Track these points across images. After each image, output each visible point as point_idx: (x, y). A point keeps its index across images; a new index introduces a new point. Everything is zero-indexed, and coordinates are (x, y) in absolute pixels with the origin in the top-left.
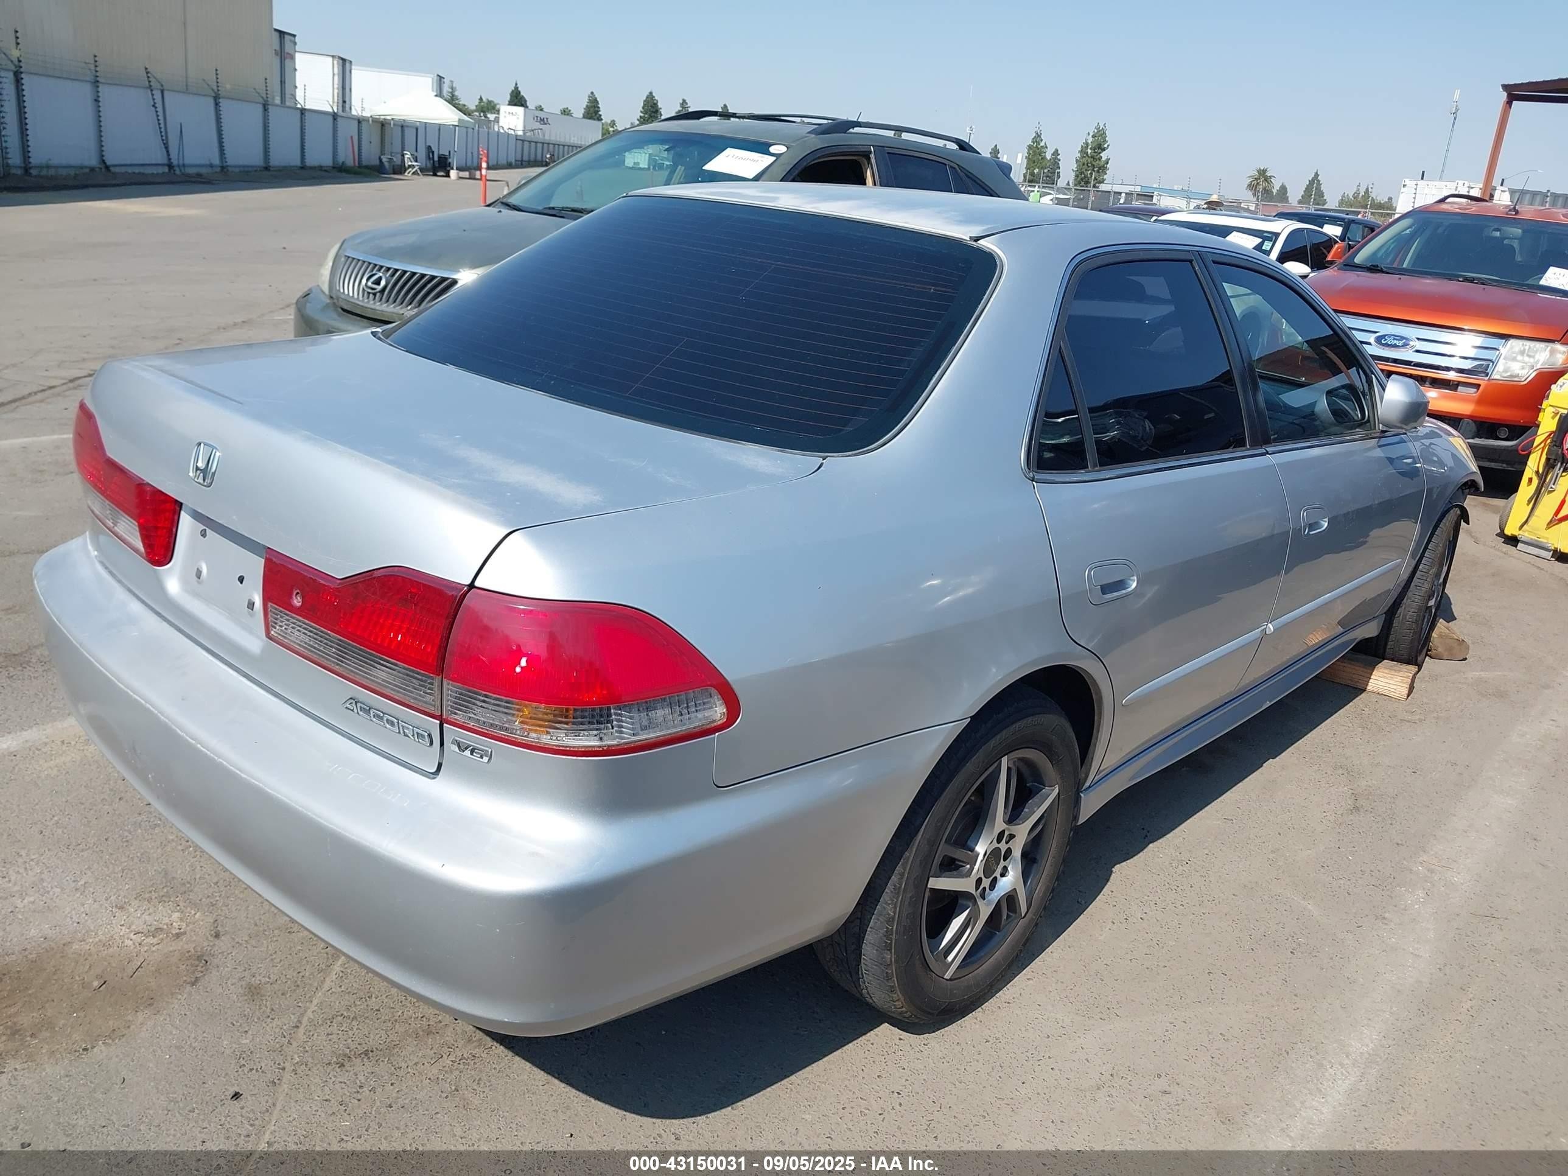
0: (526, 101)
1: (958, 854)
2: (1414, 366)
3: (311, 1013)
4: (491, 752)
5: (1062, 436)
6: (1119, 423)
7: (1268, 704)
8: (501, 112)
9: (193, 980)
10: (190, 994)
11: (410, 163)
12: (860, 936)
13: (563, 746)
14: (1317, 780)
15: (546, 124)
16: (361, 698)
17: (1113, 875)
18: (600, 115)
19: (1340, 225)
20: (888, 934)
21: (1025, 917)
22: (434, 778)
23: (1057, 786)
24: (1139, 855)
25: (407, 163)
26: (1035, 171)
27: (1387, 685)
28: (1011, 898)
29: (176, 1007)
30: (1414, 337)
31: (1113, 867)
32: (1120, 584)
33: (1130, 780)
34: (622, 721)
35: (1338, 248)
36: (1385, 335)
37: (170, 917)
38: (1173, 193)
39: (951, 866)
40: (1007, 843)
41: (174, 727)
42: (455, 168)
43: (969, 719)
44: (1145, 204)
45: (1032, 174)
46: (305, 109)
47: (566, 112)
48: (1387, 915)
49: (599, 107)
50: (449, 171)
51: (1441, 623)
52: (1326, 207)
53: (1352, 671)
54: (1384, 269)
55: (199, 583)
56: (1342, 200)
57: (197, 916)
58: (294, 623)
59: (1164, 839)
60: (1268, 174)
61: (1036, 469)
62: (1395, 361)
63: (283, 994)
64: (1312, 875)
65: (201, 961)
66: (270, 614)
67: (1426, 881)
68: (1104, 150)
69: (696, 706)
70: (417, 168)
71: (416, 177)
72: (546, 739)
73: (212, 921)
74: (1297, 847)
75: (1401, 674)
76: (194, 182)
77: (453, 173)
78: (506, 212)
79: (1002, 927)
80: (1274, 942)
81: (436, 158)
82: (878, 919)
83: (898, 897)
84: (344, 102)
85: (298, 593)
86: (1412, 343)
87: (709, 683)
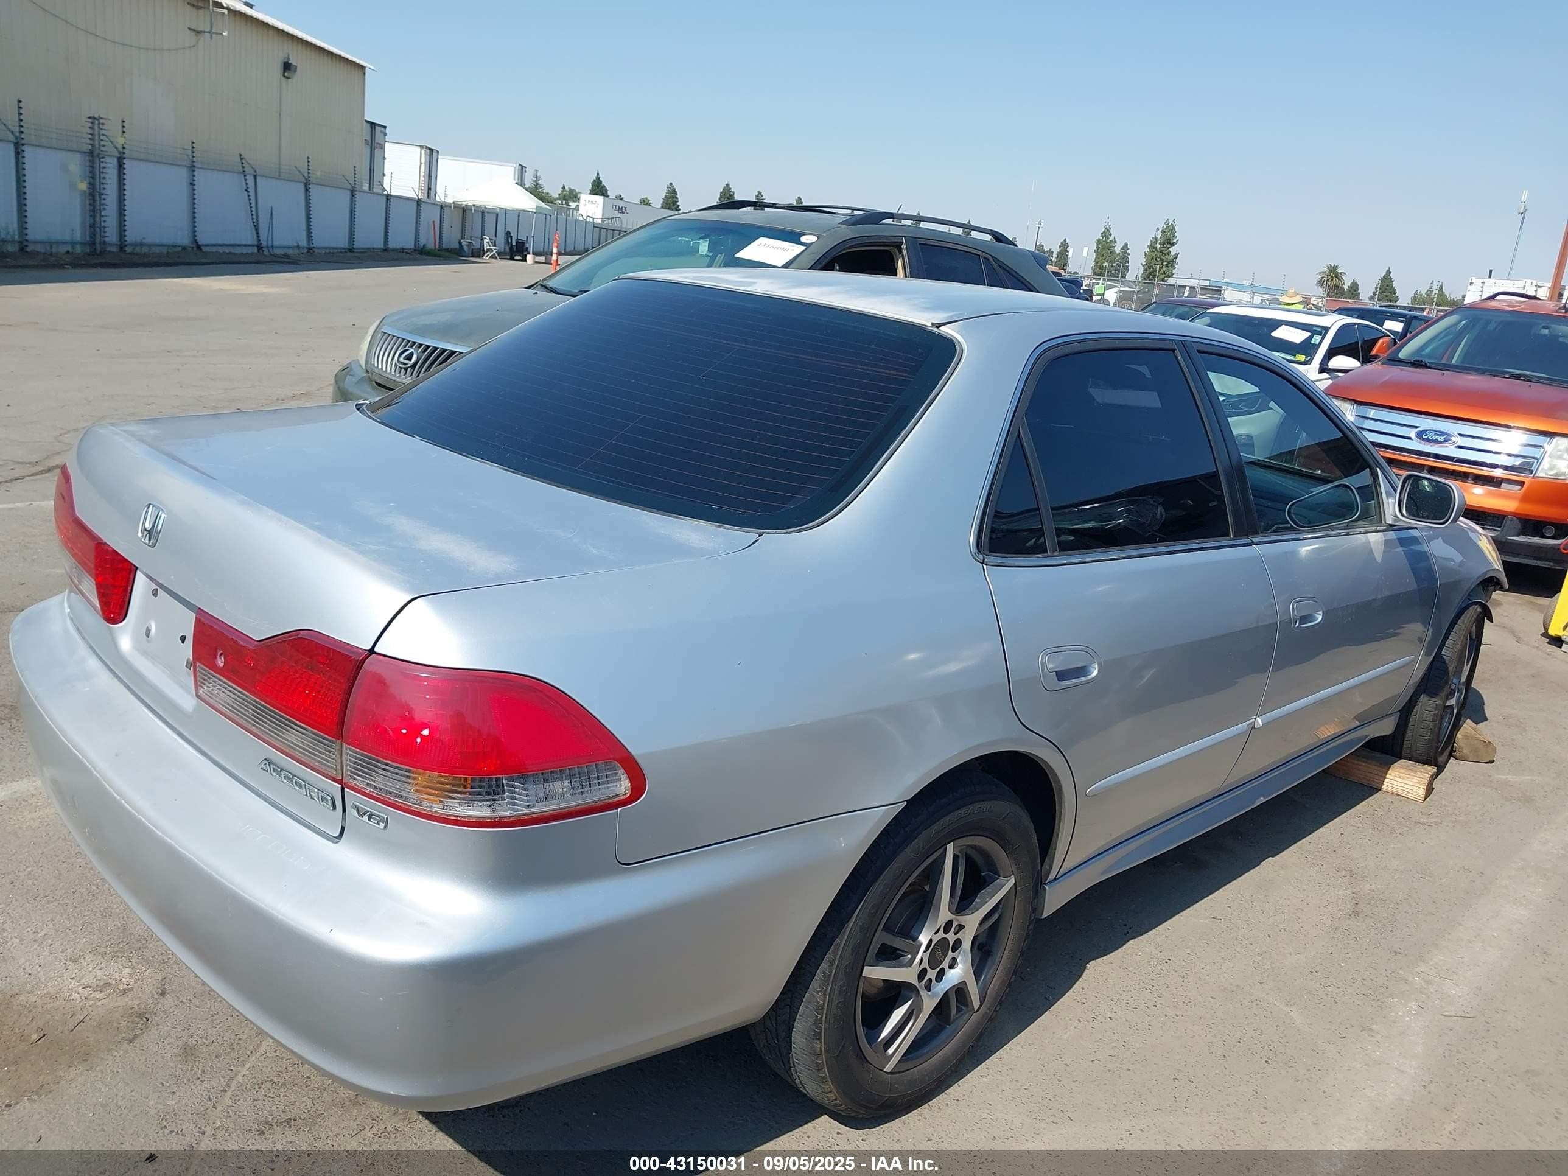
0: (606, 190)
1: (898, 943)
2: (1456, 461)
3: (241, 1078)
4: (387, 818)
5: (1086, 522)
6: (1127, 511)
7: (1262, 800)
8: (582, 200)
9: (131, 1037)
10: (126, 1052)
11: (488, 247)
12: (789, 1023)
13: (455, 816)
14: (1317, 881)
15: (624, 213)
16: (274, 759)
17: (1087, 971)
18: (679, 206)
19: (1401, 321)
20: (818, 1022)
21: (977, 1012)
22: (337, 843)
23: (1013, 876)
24: (1117, 952)
25: (486, 247)
26: (1104, 265)
27: (1404, 785)
28: (960, 991)
29: (110, 1063)
30: (1456, 433)
31: (1088, 963)
32: (1081, 671)
33: (1102, 874)
34: (515, 793)
35: (1383, 343)
36: (1426, 431)
37: (120, 972)
38: (1241, 288)
39: (889, 955)
40: (956, 934)
41: (104, 782)
42: (531, 253)
43: (905, 803)
44: (1212, 298)
45: (1101, 268)
46: (391, 195)
47: (645, 202)
48: (1374, 1027)
49: (677, 198)
50: (526, 256)
51: (1468, 725)
52: (1398, 304)
53: (1364, 769)
54: (1428, 365)
55: (148, 642)
56: (1415, 297)
57: (147, 973)
58: (220, 685)
59: (1146, 935)
60: (1339, 271)
61: (988, 553)
62: (1437, 456)
63: (216, 1057)
64: (1298, 981)
65: (144, 1017)
66: (198, 674)
67: (1421, 992)
68: (1173, 244)
69: (598, 779)
70: (495, 251)
71: (493, 260)
72: (437, 809)
73: (160, 979)
74: (1286, 951)
75: (1418, 774)
76: (281, 262)
77: (530, 258)
78: (544, 295)
79: (951, 1020)
80: (1249, 1049)
81: (514, 243)
82: (807, 1007)
83: (828, 985)
84: (429, 189)
85: (221, 654)
86: (1453, 439)
87: (611, 757)
